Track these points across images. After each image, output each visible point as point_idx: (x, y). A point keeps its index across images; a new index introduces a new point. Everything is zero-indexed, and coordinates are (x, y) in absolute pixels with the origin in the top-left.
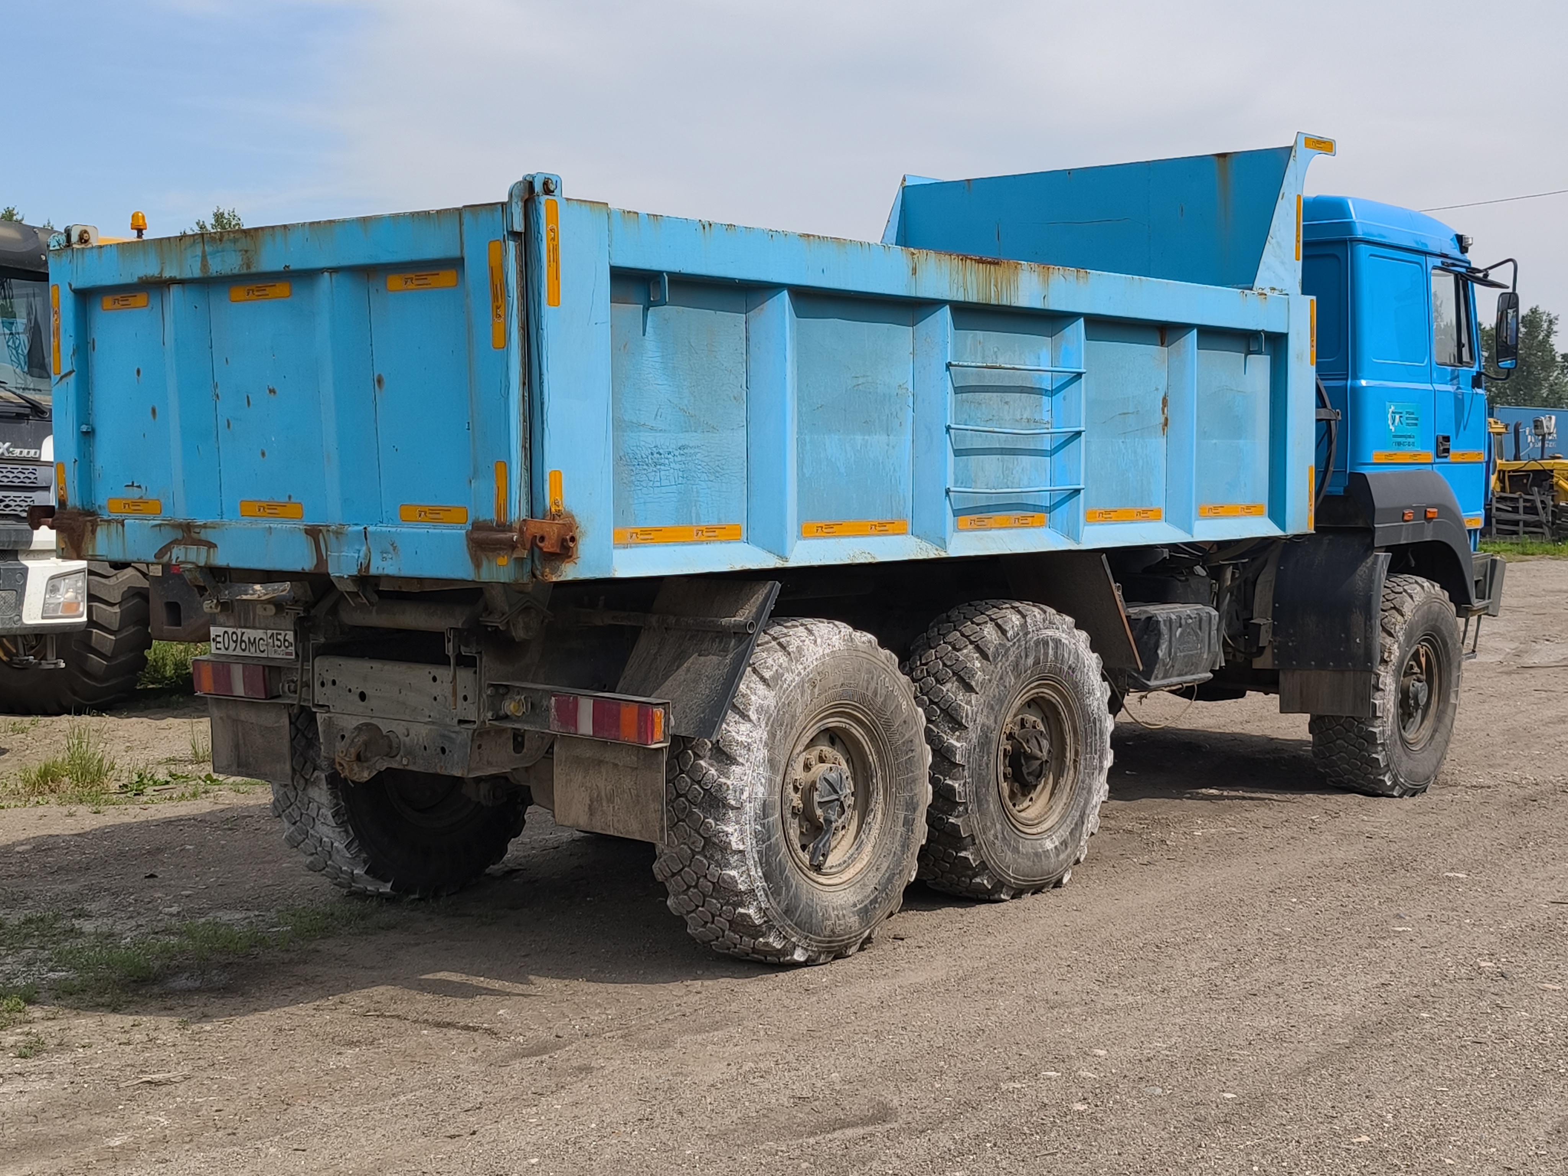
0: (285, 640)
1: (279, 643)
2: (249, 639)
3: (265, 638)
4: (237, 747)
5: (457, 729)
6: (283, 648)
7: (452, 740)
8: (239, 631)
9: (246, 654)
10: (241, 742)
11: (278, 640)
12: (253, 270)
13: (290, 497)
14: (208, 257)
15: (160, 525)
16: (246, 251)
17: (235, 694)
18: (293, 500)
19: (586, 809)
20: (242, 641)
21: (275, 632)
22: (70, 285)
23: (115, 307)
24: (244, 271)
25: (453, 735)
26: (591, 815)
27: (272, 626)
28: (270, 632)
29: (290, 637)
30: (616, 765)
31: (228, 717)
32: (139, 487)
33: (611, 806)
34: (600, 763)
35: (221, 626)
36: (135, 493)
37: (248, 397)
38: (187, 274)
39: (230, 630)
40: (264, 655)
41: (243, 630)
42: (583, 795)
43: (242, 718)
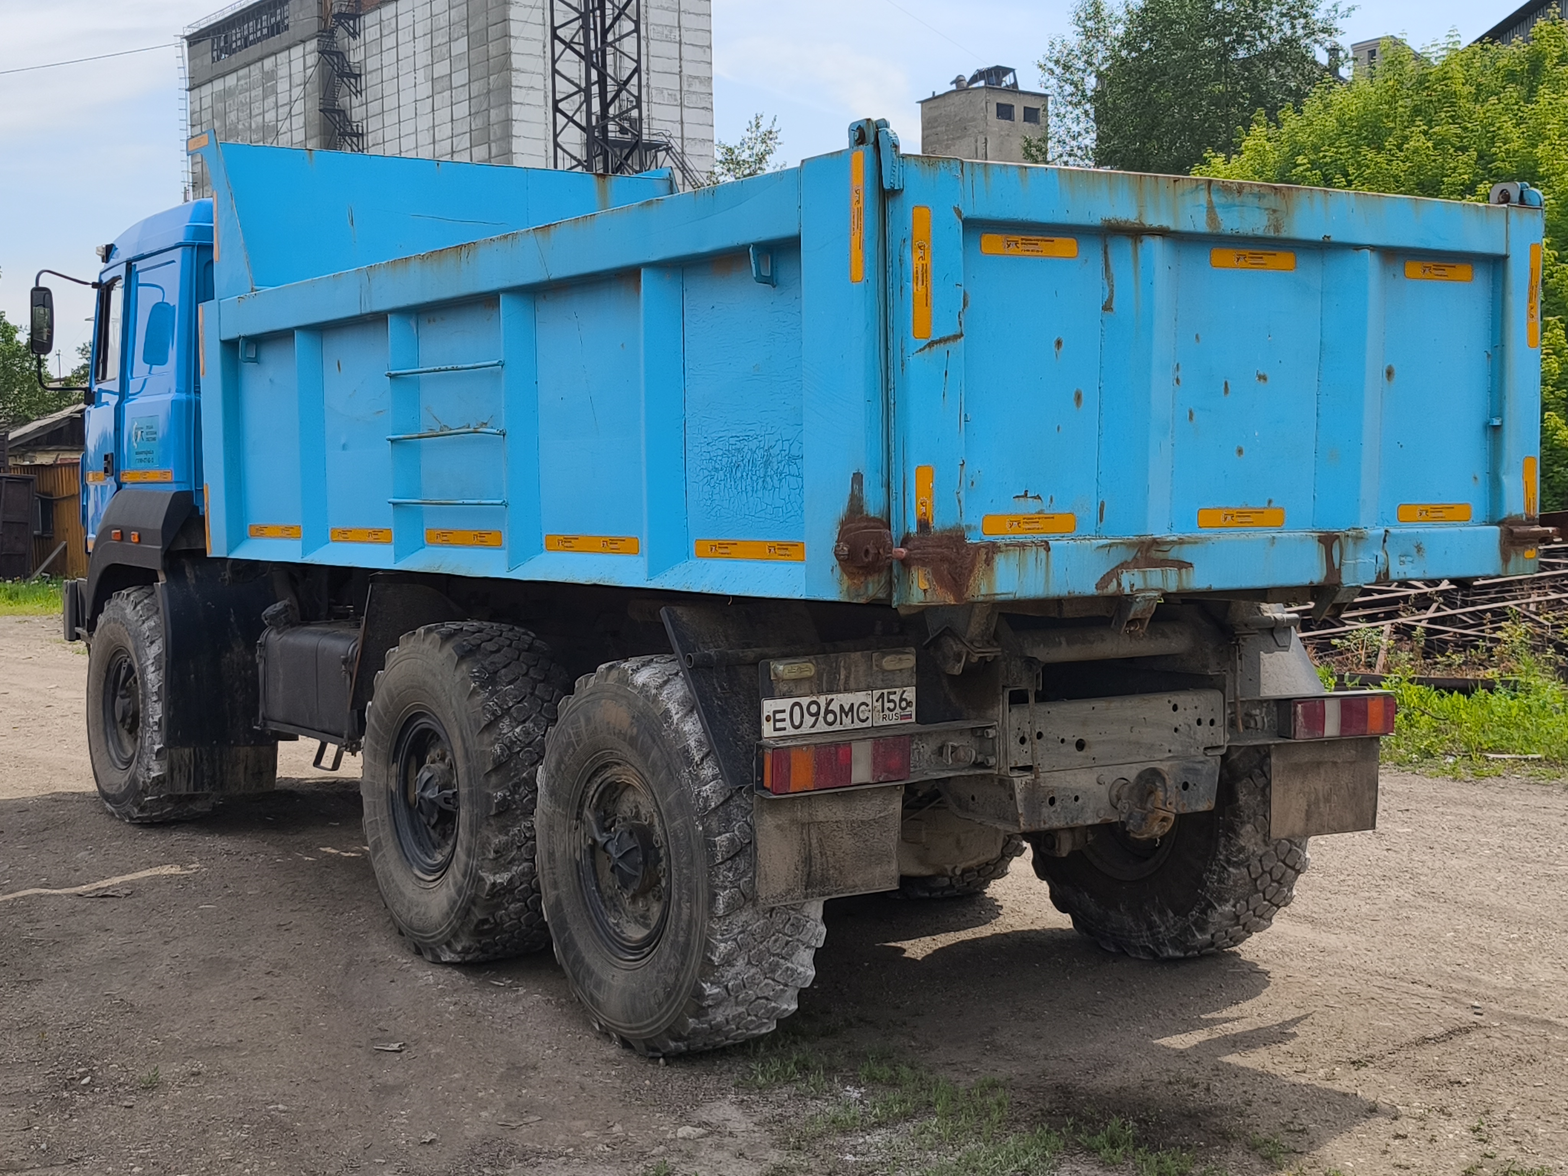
0: (901, 700)
1: (892, 705)
2: (841, 706)
3: (869, 702)
4: (808, 860)
5: (1202, 758)
6: (898, 710)
7: (1196, 772)
8: (822, 700)
9: (837, 727)
10: (816, 851)
11: (889, 701)
12: (1284, 234)
13: (1270, 502)
14: (1217, 210)
15: (1111, 545)
16: (1274, 211)
17: (854, 781)
18: (1272, 505)
19: (1303, 815)
20: (827, 712)
21: (885, 691)
22: (959, 212)
23: (1007, 251)
24: (1272, 234)
25: (1199, 766)
26: (1307, 820)
27: (879, 683)
28: (877, 693)
29: (910, 694)
30: (1335, 763)
31: (793, 821)
32: (1038, 497)
33: (1328, 805)
34: (1319, 764)
35: (783, 696)
36: (1031, 507)
37: (1226, 384)
38: (1185, 225)
39: (805, 701)
40: (868, 724)
41: (830, 697)
42: (1301, 801)
43: (821, 817)
